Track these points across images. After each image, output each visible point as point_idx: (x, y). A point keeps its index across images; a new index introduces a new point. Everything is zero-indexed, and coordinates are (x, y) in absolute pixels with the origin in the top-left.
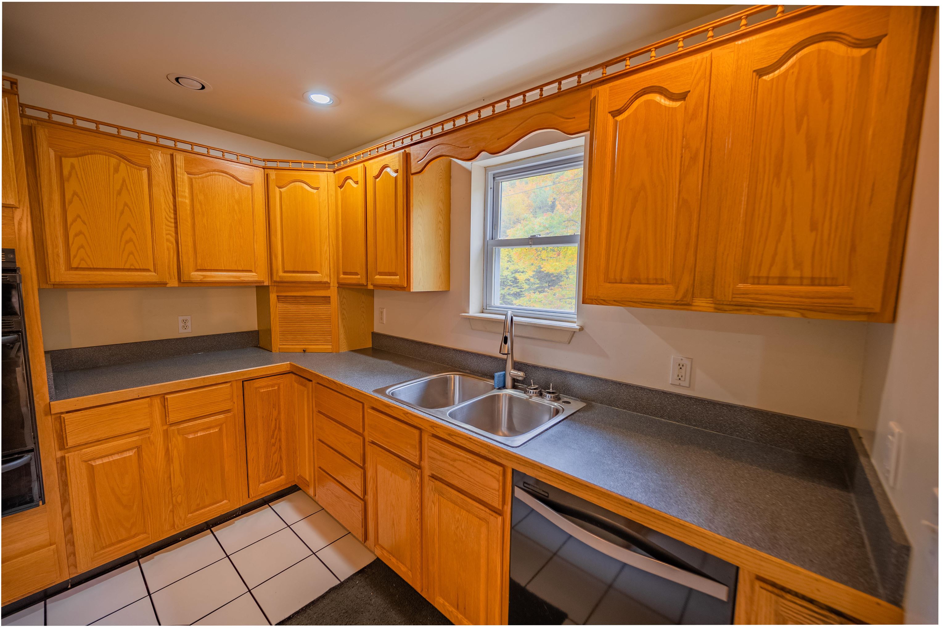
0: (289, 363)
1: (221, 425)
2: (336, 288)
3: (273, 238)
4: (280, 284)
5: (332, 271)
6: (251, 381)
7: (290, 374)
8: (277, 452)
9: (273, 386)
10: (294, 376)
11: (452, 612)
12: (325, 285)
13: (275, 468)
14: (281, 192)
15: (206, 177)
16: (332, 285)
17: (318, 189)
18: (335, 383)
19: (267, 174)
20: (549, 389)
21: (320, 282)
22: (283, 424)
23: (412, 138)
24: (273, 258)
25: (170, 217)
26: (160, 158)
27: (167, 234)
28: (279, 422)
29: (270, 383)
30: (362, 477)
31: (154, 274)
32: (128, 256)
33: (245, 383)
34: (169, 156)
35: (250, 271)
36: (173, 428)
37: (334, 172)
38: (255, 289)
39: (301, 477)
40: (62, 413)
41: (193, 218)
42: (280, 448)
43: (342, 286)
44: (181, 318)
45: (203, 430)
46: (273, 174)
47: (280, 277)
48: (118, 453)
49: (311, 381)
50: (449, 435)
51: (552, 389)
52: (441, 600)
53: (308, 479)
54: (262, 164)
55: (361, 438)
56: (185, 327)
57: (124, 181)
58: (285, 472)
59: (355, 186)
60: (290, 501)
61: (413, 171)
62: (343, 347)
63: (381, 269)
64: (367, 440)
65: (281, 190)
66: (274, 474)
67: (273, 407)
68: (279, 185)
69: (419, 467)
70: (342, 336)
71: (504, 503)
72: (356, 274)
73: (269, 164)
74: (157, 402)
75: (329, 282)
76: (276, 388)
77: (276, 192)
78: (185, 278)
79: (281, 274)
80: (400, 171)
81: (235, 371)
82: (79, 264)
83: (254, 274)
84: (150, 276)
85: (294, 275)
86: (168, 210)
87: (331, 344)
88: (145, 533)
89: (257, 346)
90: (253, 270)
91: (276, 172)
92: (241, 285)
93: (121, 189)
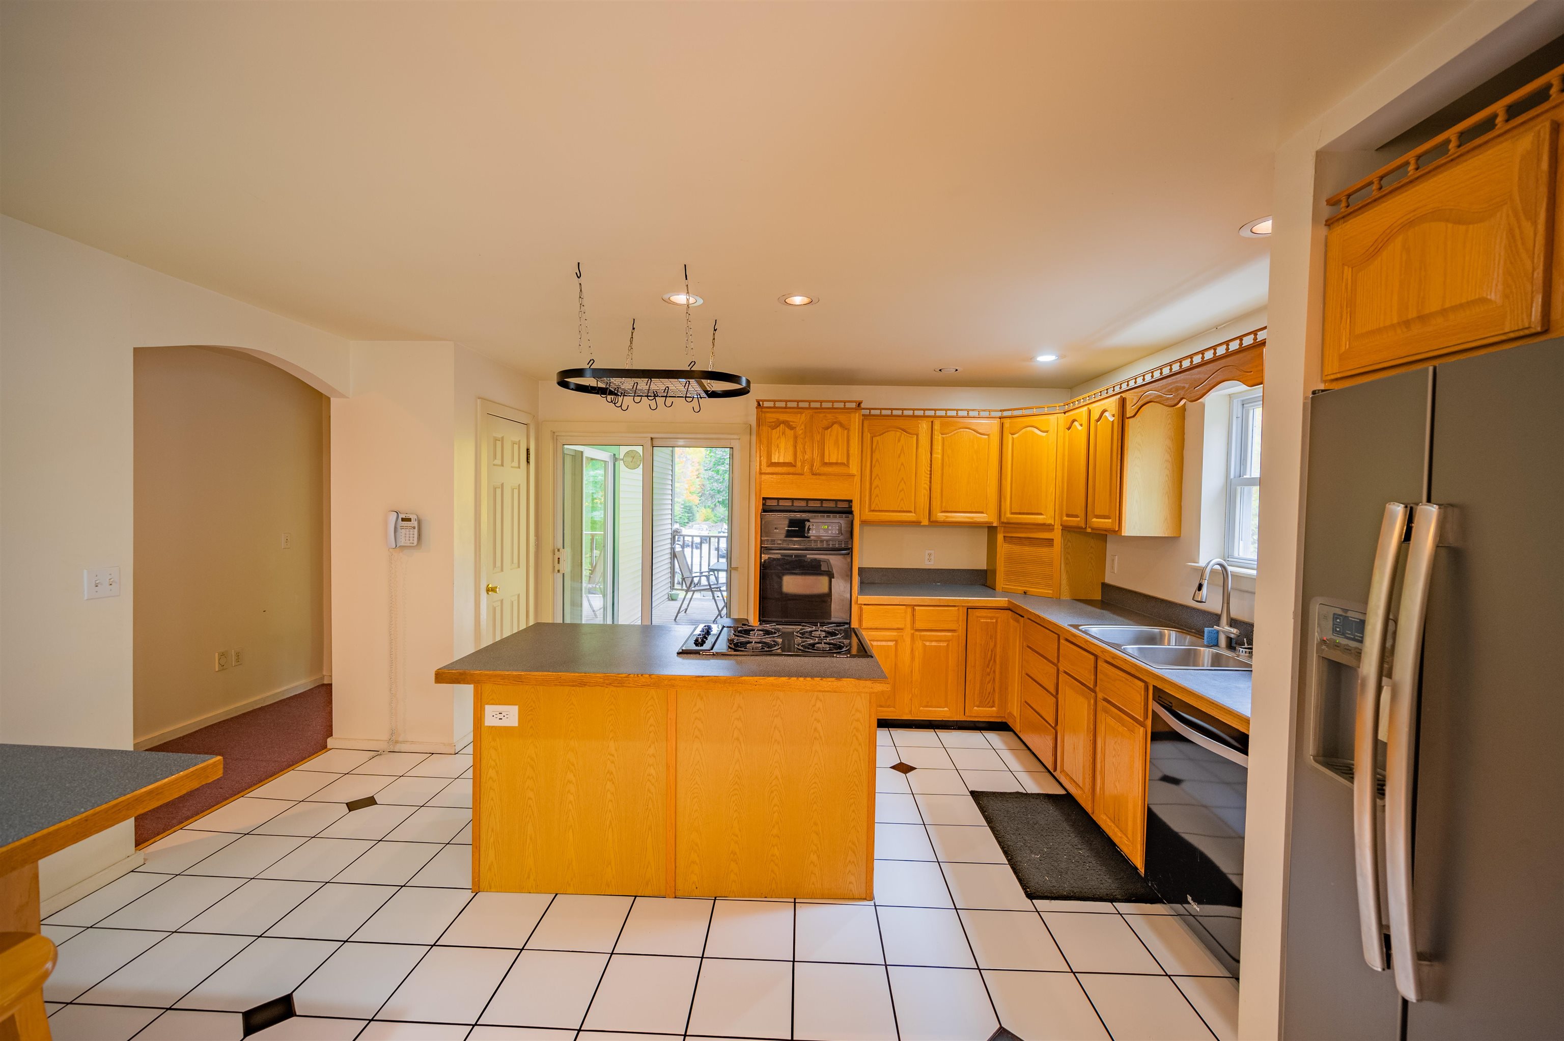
0: (1007, 599)
1: (948, 641)
2: (1060, 530)
3: (1003, 481)
4: (1007, 525)
5: (1057, 513)
6: (974, 610)
7: (1008, 611)
8: (991, 682)
9: (991, 618)
10: (1010, 612)
11: (1111, 826)
12: (1048, 527)
13: (988, 697)
14: (1013, 438)
15: (954, 434)
16: (1056, 527)
17: (1047, 432)
18: (1039, 617)
19: (1003, 423)
20: (1244, 645)
21: (1044, 524)
22: (998, 657)
23: (1128, 383)
24: (1003, 500)
25: (928, 470)
26: (925, 426)
27: (924, 484)
28: (995, 653)
29: (989, 615)
30: (1055, 706)
31: (914, 514)
32: (901, 501)
33: (969, 610)
34: (930, 423)
35: (982, 513)
36: (917, 633)
37: (1065, 413)
38: (986, 530)
39: (1010, 714)
40: (862, 604)
41: (942, 469)
42: (994, 679)
43: (1066, 528)
44: (927, 552)
45: (936, 641)
46: (1007, 422)
47: (1007, 518)
48: (885, 641)
49: (1023, 617)
50: (1113, 658)
51: (1247, 644)
52: (1104, 817)
53: (1015, 715)
54: (999, 414)
55: (1056, 668)
56: (929, 560)
57: (903, 447)
58: (996, 705)
59: (1080, 428)
60: (999, 735)
61: (1128, 416)
62: (1065, 594)
63: (1097, 512)
64: (1060, 669)
65: (1013, 436)
66: (987, 702)
67: (991, 638)
68: (1012, 432)
69: (1095, 692)
70: (1064, 582)
71: (1146, 717)
72: (1077, 516)
73: (1006, 414)
74: (909, 610)
75: (1053, 524)
76: (994, 621)
77: (1009, 439)
78: (933, 519)
79: (1008, 515)
80: (1116, 416)
81: (962, 598)
82: (875, 508)
83: (985, 515)
84: (911, 517)
85: (1020, 516)
86: (926, 465)
87: (1052, 589)
88: (894, 707)
89: (985, 585)
90: (985, 512)
91: (1010, 421)
92: (973, 525)
93: (901, 453)
